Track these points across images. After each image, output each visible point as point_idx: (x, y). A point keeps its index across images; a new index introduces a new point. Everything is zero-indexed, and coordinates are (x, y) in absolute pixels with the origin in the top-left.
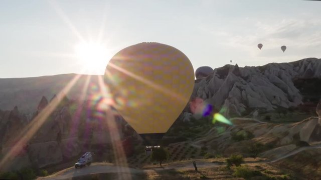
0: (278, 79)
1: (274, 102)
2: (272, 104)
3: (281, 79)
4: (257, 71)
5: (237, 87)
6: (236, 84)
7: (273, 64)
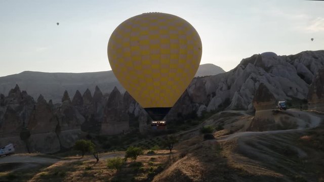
0: (307, 69)
1: (290, 93)
2: (287, 95)
3: (310, 69)
4: (287, 61)
5: (252, 78)
6: (253, 75)
7: (307, 53)
